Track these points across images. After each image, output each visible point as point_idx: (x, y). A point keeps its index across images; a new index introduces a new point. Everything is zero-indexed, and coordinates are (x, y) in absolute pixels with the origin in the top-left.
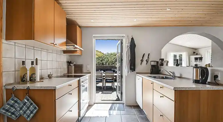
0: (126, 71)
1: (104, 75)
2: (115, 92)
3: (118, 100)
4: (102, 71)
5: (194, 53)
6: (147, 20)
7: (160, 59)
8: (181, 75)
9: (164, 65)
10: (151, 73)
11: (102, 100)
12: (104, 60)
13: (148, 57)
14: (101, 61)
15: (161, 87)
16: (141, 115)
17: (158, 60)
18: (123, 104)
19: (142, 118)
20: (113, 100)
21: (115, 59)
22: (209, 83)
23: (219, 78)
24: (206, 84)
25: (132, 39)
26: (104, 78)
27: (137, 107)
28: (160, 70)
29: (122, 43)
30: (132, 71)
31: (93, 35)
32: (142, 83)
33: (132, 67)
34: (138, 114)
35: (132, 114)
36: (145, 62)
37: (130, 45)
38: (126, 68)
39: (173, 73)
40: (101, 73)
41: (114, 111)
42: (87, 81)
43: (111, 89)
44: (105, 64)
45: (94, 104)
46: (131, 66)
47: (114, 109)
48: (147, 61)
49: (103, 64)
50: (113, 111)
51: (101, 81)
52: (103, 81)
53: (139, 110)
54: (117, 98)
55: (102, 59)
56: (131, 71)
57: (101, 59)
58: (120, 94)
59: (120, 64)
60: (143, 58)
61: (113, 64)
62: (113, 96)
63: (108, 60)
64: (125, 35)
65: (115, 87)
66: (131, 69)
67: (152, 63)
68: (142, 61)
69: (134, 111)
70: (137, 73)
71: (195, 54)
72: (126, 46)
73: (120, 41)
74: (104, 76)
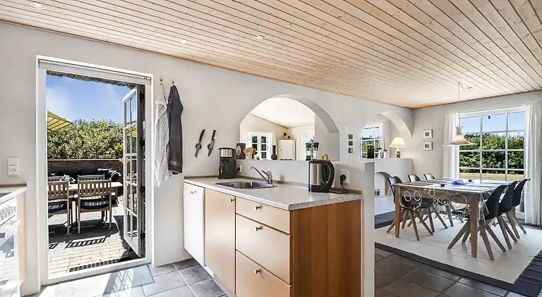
0: (157, 174)
1: (74, 187)
2: (116, 237)
3: (129, 255)
4: (67, 178)
5: (285, 134)
6: (211, 49)
7: (238, 145)
8: (282, 177)
9: (247, 157)
10: (220, 177)
11: (71, 270)
12: (68, 143)
13: (213, 139)
14: (57, 144)
15: (257, 208)
16: (201, 283)
17: (234, 147)
18: (148, 264)
19: (205, 289)
20: (114, 262)
21: (106, 141)
22: (336, 191)
23: (347, 181)
24: (328, 192)
25: (174, 89)
26: (76, 196)
27: (189, 262)
28: (239, 169)
29: (142, 97)
30: (174, 173)
31: (39, 57)
32: (204, 201)
33: (175, 163)
34: (194, 279)
35: (177, 284)
36: (205, 150)
37: (168, 105)
38: (158, 165)
39: (269, 174)
40: (64, 184)
41: (121, 292)
42: (15, 213)
43: (100, 229)
44: (69, 153)
45: (43, 287)
46: (170, 159)
47: (122, 285)
48: (210, 148)
49: (63, 154)
50: (117, 293)
51: (64, 208)
52: (71, 207)
53: (193, 271)
54: (123, 250)
55: (59, 138)
56: (171, 172)
57: (56, 139)
58: (136, 239)
59: (136, 154)
60: (200, 140)
61: (101, 154)
62: (112, 247)
63: (83, 142)
64: (151, 76)
65: (114, 221)
66: (170, 167)
67: (224, 154)
68: (199, 147)
69: (182, 275)
70: (186, 178)
71: (286, 137)
72: (155, 105)
73: (135, 90)
74: (74, 192)
